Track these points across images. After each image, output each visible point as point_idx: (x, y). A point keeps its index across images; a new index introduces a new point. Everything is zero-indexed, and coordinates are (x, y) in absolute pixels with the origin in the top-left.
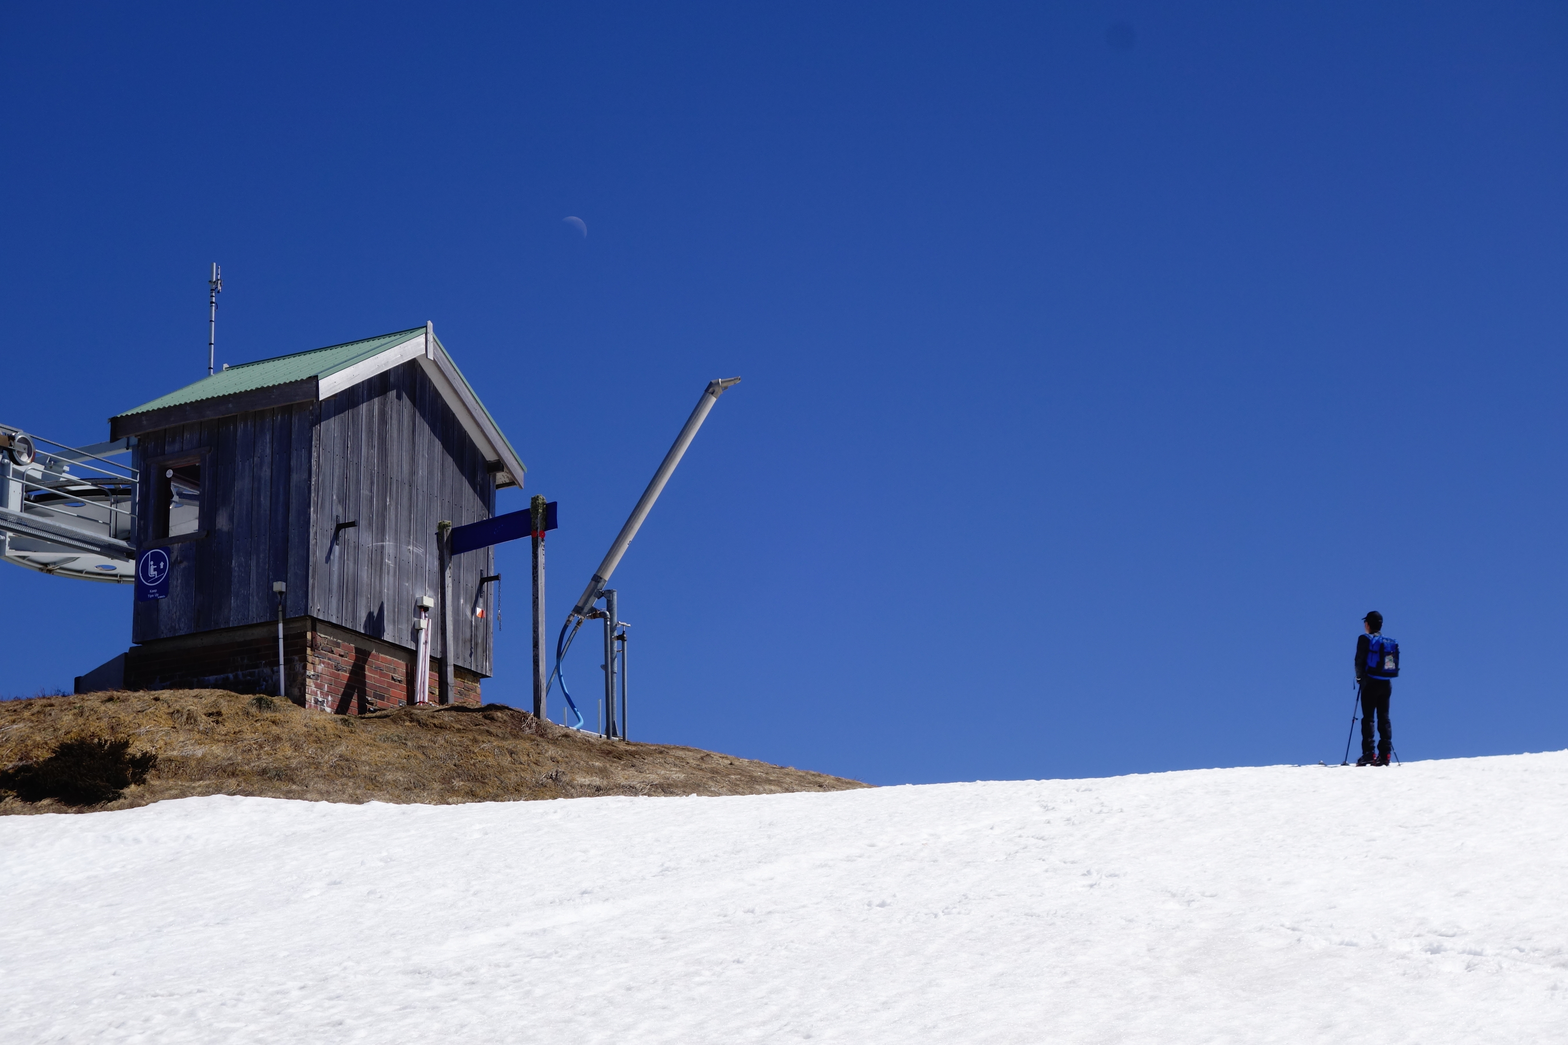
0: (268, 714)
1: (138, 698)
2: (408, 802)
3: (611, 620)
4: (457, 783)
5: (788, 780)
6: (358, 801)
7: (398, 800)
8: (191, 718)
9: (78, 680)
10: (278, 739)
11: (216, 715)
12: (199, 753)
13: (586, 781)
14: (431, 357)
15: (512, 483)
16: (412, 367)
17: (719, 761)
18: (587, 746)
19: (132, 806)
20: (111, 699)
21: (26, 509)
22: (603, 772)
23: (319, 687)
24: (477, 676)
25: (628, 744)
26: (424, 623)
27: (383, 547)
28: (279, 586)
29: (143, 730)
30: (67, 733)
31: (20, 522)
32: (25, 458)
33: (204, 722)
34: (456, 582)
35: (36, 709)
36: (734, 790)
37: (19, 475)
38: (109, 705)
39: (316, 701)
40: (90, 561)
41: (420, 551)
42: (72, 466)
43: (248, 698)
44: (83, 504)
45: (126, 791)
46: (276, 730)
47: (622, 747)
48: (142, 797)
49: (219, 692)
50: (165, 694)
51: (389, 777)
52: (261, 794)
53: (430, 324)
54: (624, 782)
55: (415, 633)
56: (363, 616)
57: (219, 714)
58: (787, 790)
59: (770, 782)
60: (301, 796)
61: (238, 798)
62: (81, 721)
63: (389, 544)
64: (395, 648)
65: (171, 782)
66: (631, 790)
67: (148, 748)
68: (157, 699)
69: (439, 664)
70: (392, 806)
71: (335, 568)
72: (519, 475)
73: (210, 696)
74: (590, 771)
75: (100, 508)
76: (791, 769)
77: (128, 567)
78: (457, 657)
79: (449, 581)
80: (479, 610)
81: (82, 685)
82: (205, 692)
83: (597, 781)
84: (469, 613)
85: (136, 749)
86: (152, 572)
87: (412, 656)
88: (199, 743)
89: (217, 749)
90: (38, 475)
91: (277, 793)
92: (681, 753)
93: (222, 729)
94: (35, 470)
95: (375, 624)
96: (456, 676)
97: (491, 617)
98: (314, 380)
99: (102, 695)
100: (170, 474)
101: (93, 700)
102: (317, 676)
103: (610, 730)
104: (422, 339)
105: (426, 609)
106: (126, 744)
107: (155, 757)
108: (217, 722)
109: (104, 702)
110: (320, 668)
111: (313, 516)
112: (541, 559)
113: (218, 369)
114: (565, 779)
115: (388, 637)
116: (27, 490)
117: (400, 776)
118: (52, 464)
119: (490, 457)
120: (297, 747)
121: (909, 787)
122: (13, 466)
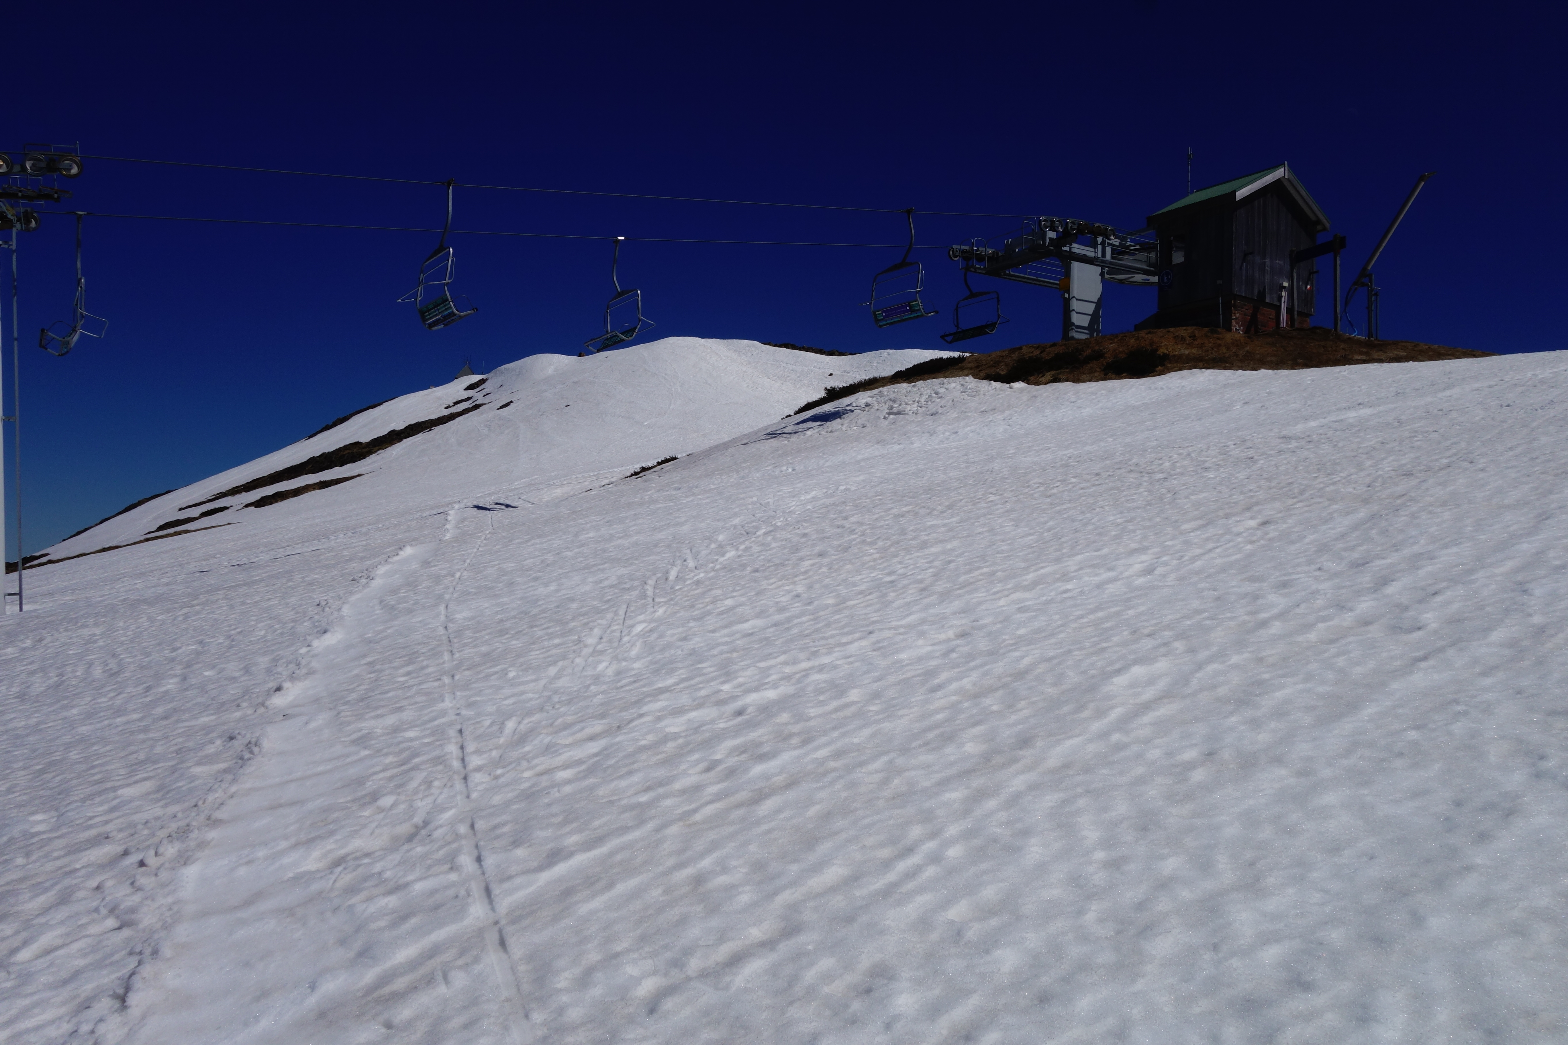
0: (1215, 336)
1: (1160, 332)
2: (1277, 369)
3: (1371, 287)
4: (1299, 361)
5: (1458, 353)
6: (1255, 370)
7: (1273, 368)
8: (1183, 339)
9: (1136, 326)
10: (1220, 345)
11: (1193, 337)
12: (1187, 352)
13: (1359, 357)
14: (1286, 177)
15: (1325, 229)
16: (1278, 183)
17: (1423, 346)
18: (1359, 342)
19: (1159, 375)
20: (1149, 333)
21: (1112, 258)
22: (1367, 354)
23: (1237, 323)
24: (1308, 315)
25: (1379, 341)
26: (1283, 294)
27: (1265, 262)
28: (1219, 282)
29: (1163, 344)
30: (1133, 347)
31: (1111, 263)
32: (1112, 237)
33: (1188, 340)
34: (1298, 276)
35: (1119, 338)
36: (1431, 359)
37: (1109, 244)
38: (1149, 335)
39: (1236, 329)
40: (1139, 278)
41: (1281, 263)
42: (1131, 239)
43: (1206, 329)
44: (1136, 254)
45: (1157, 369)
46: (1219, 342)
47: (1376, 342)
48: (1164, 371)
49: (1195, 328)
50: (1172, 329)
51: (1269, 359)
52: (1213, 368)
53: (1286, 162)
54: (1377, 357)
55: (1280, 297)
56: (1256, 291)
57: (1195, 336)
58: (1457, 358)
59: (1449, 355)
60: (1230, 368)
61: (1204, 370)
62: (1138, 342)
63: (1268, 261)
64: (1270, 305)
65: (1175, 365)
66: (1381, 361)
67: (1166, 351)
68: (1168, 332)
69: (1290, 311)
70: (1270, 371)
71: (1244, 272)
72: (1327, 225)
73: (1190, 329)
74: (1361, 353)
75: (1142, 256)
76: (1459, 349)
77: (1155, 279)
78: (1298, 307)
79: (1295, 275)
80: (1308, 287)
81: (1138, 328)
82: (1189, 328)
83: (1364, 357)
84: (1304, 288)
85: (1162, 351)
86: (1165, 280)
87: (1278, 308)
88: (1187, 348)
89: (1194, 351)
90: (1118, 244)
91: (1220, 368)
92: (1404, 344)
93: (1196, 343)
94: (1116, 242)
95: (1262, 295)
96: (1298, 315)
97: (1314, 289)
98: (1234, 192)
99: (1146, 331)
100: (1172, 238)
101: (1142, 333)
102: (1236, 319)
103: (1370, 335)
104: (1282, 169)
105: (1285, 287)
106: (1156, 350)
107: (1169, 355)
108: (1194, 340)
109: (1147, 334)
110: (1238, 315)
111: (1234, 251)
112: (1338, 262)
113: (1192, 192)
114: (1350, 357)
115: (1267, 300)
116: (1113, 250)
117: (1273, 359)
118: (1123, 239)
119: (1313, 218)
120: (1228, 348)
121: (1520, 355)
122: (1107, 241)
